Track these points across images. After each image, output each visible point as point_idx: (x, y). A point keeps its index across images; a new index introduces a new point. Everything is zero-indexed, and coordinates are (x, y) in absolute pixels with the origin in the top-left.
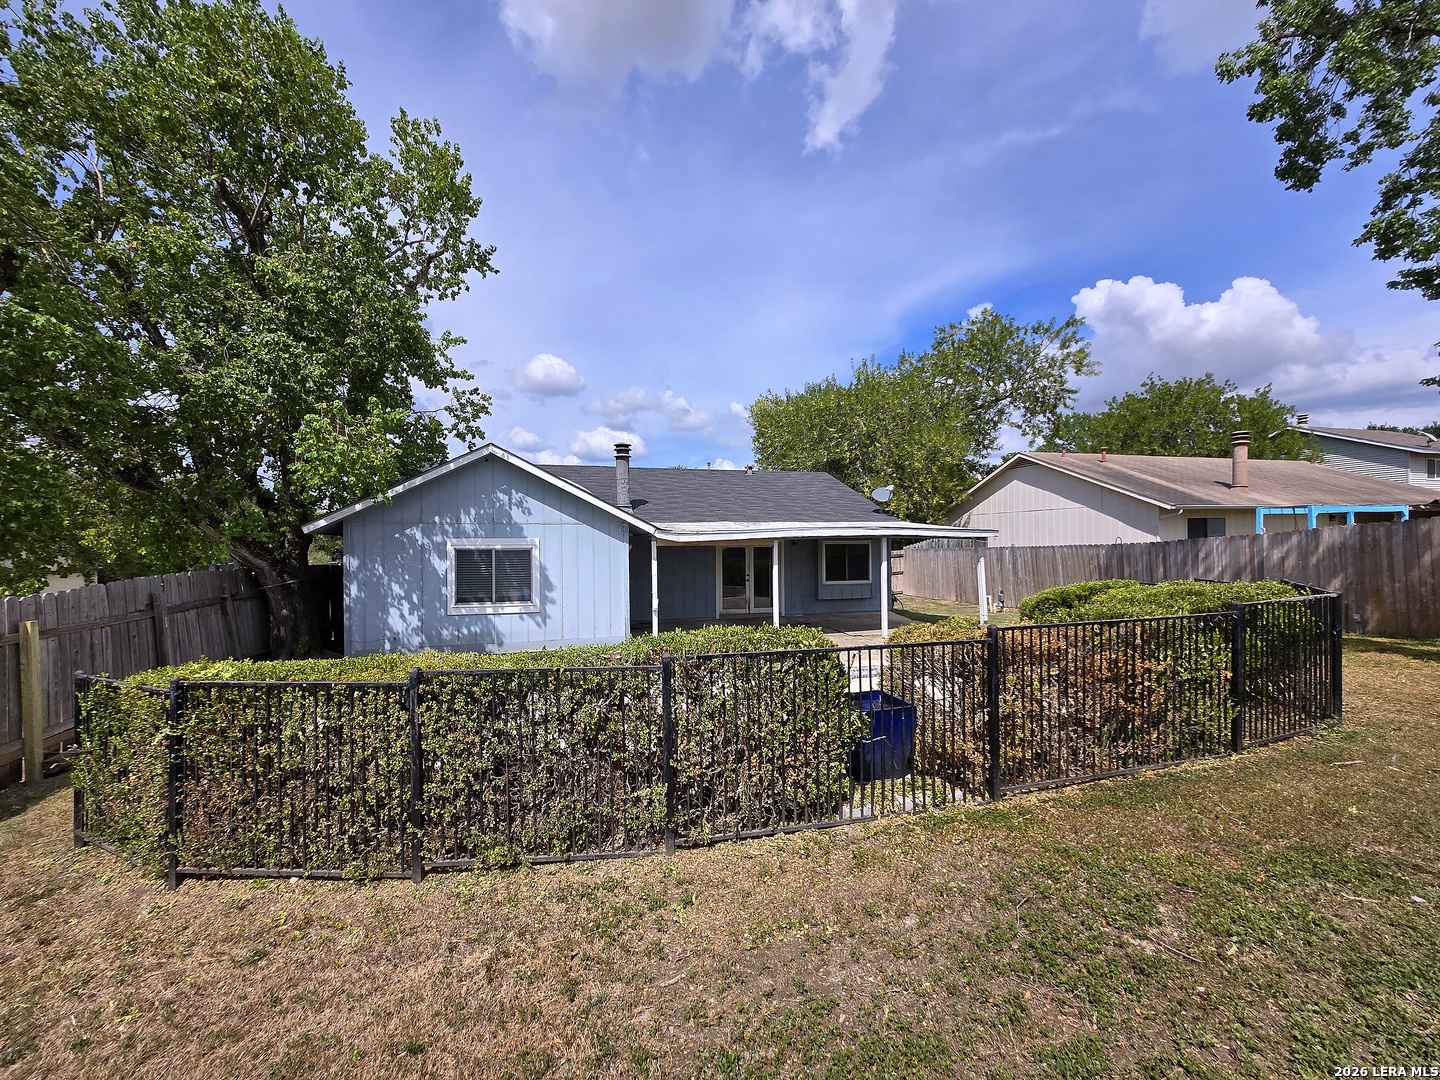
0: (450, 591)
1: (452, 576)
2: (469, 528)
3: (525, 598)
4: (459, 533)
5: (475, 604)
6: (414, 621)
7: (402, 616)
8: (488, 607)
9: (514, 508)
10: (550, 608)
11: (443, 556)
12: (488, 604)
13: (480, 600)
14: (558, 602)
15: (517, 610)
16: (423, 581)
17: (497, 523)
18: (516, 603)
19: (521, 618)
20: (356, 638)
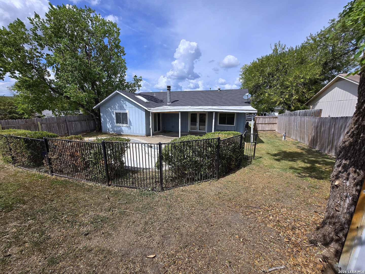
0: (115, 121)
1: (115, 118)
2: (117, 108)
3: (127, 123)
4: (116, 109)
5: (119, 124)
6: (111, 126)
7: (109, 125)
8: (121, 125)
9: (124, 104)
10: (131, 127)
11: (114, 114)
12: (121, 124)
13: (119, 123)
14: (133, 126)
15: (125, 126)
16: (111, 119)
17: (122, 108)
18: (125, 124)
19: (126, 127)
20: (103, 128)
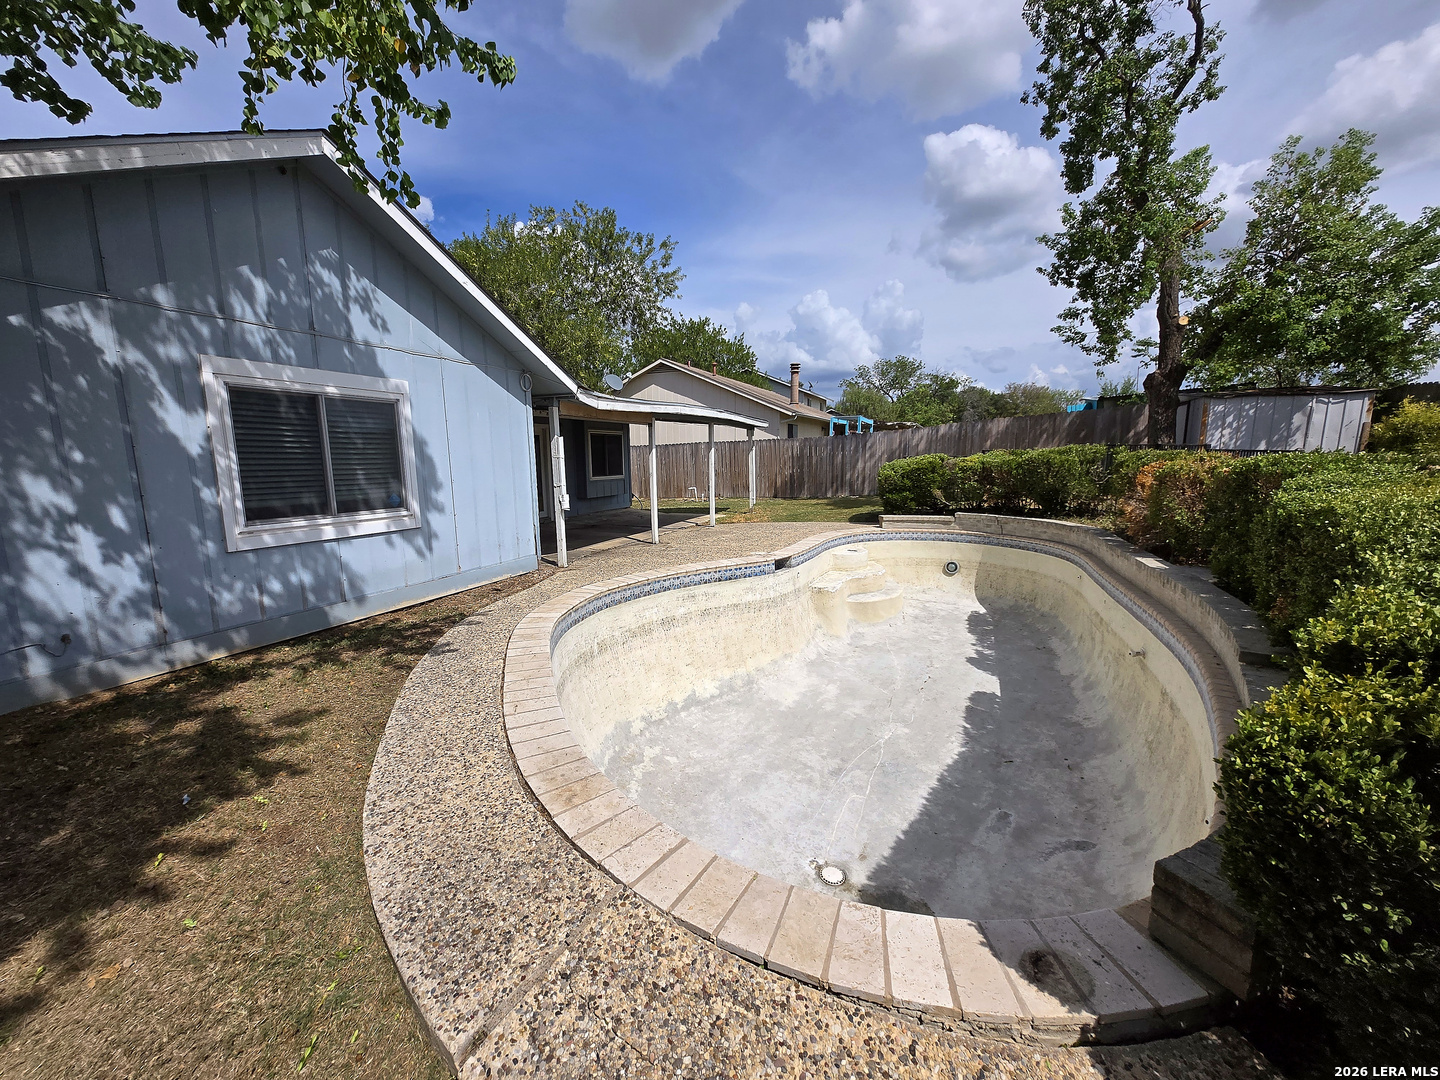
0: (227, 494)
1: (227, 459)
2: (256, 336)
3: (395, 503)
4: (230, 344)
5: (293, 522)
6: (124, 580)
7: (77, 570)
8: (327, 528)
9: (355, 309)
10: (435, 519)
12: (324, 519)
13: (304, 512)
14: (448, 508)
15: (380, 526)
16: (137, 468)
17: (322, 334)
18: (381, 513)
19: (390, 543)
